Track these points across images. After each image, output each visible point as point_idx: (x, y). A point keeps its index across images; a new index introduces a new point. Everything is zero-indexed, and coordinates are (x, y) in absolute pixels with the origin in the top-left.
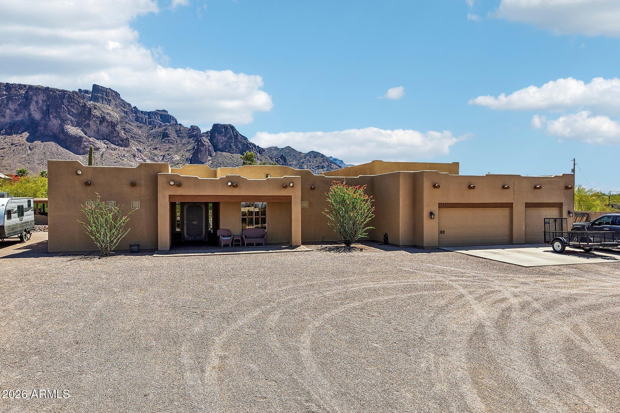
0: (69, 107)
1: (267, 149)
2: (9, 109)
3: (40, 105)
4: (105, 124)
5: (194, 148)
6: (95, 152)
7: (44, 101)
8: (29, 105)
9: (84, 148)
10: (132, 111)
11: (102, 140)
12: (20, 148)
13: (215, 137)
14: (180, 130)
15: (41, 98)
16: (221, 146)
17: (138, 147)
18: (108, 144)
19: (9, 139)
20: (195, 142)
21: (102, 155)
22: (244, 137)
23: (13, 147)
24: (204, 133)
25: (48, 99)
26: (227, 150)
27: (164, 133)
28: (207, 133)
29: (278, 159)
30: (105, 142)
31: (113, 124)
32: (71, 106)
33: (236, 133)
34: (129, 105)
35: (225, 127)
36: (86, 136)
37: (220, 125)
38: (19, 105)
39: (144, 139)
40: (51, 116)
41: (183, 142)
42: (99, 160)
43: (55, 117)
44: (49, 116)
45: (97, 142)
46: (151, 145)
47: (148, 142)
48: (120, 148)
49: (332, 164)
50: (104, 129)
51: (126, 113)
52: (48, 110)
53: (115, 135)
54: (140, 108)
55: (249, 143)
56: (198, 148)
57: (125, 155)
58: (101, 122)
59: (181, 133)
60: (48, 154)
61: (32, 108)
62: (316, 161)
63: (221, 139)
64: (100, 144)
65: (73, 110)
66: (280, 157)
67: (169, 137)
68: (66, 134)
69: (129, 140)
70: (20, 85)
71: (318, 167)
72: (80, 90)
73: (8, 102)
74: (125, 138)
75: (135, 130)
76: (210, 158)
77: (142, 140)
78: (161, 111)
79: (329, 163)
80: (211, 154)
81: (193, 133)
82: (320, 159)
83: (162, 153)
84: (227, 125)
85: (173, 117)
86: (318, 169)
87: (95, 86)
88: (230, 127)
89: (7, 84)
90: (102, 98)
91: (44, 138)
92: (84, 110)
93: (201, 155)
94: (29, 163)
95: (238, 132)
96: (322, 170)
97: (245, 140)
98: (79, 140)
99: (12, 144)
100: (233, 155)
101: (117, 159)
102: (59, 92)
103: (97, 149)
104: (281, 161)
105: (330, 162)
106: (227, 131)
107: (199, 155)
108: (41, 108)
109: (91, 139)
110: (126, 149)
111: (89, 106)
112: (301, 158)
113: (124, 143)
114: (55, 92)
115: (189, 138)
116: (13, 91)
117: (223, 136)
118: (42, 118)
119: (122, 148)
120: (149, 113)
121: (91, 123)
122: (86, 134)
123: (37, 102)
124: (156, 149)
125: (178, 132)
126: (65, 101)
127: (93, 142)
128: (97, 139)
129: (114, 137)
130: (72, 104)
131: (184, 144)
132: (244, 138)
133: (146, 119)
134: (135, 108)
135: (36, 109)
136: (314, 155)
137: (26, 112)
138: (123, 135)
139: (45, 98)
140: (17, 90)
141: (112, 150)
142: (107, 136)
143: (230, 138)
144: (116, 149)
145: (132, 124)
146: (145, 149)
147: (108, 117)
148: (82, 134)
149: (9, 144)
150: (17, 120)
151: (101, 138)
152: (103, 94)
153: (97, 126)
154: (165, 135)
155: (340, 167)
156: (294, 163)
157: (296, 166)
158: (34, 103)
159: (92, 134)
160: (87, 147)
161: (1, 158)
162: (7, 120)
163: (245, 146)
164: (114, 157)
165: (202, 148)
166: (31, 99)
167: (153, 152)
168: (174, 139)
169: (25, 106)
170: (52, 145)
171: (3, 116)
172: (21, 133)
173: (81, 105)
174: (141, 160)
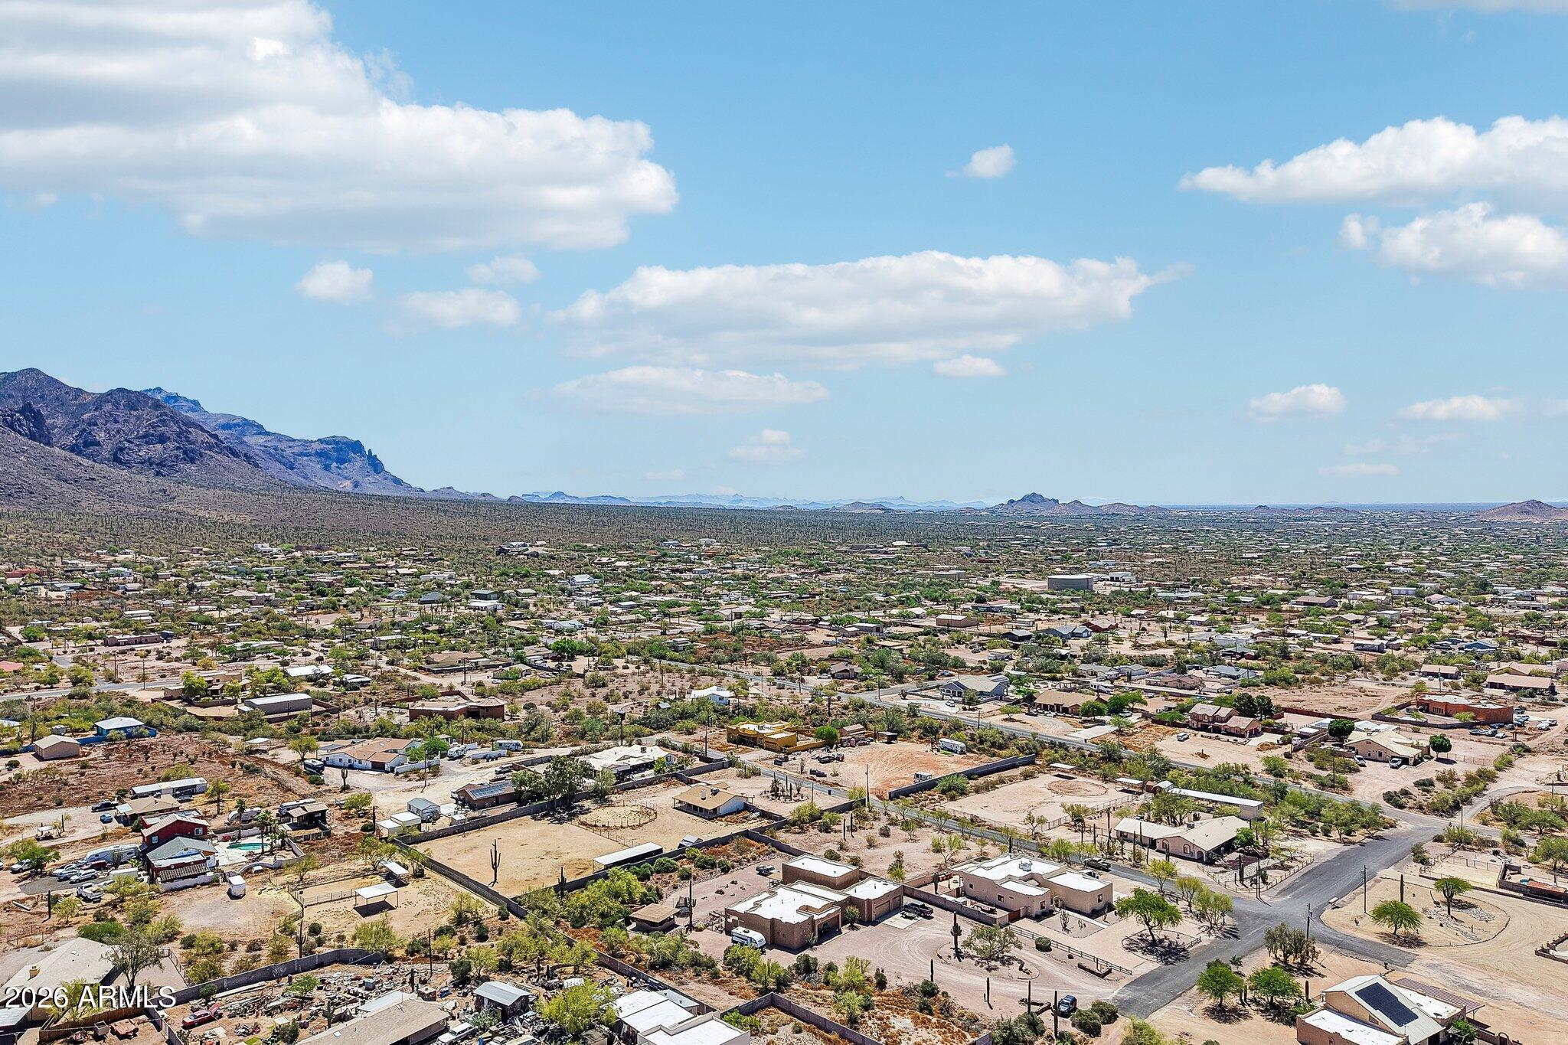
29: (12, 416)
49: (191, 430)
62: (138, 418)
66: (22, 412)
71: (147, 439)
79: (180, 428)
86: (147, 443)
96: (159, 447)
104: (24, 422)
105: (184, 424)
112: (83, 407)
136: (129, 399)
155: (216, 437)
156: (59, 423)
157: (67, 431)
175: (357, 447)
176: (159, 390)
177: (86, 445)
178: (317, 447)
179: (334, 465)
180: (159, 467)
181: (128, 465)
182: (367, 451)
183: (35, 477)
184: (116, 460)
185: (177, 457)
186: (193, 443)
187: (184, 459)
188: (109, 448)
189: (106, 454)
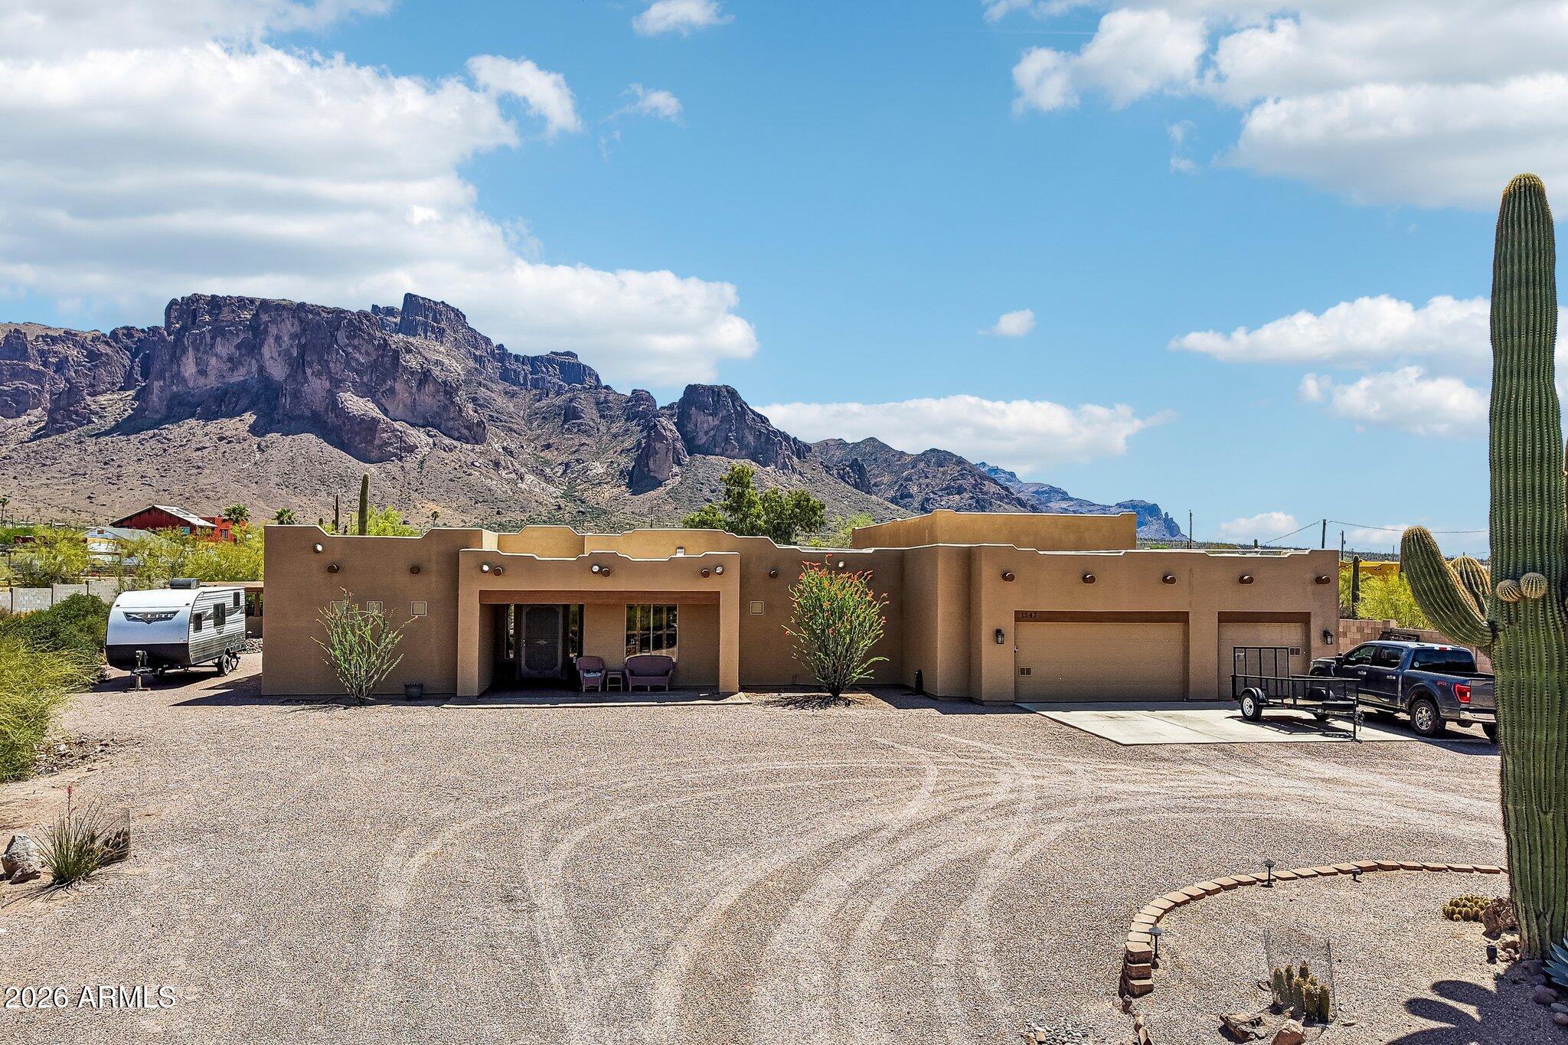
0: (350, 350)
1: (818, 444)
2: (216, 355)
3: (284, 346)
4: (429, 388)
5: (640, 444)
6: (406, 456)
7: (293, 336)
8: (261, 345)
9: (380, 447)
10: (494, 356)
11: (423, 427)
12: (238, 447)
13: (689, 417)
14: (606, 401)
15: (289, 327)
16: (702, 440)
17: (505, 444)
18: (436, 436)
19: (212, 427)
20: (641, 431)
21: (422, 462)
22: (759, 416)
23: (223, 446)
24: (664, 408)
25: (304, 331)
26: (717, 450)
27: (568, 409)
28: (671, 407)
29: (843, 469)
30: (429, 431)
31: (448, 388)
32: (355, 347)
33: (741, 406)
34: (487, 341)
35: (714, 391)
36: (385, 418)
37: (704, 387)
38: (238, 347)
39: (519, 424)
40: (309, 371)
41: (614, 430)
42: (414, 474)
43: (318, 375)
44: (304, 372)
45: (412, 431)
46: (539, 436)
47: (530, 429)
48: (464, 445)
49: (986, 482)
50: (428, 400)
51: (478, 359)
52: (302, 355)
53: (452, 415)
54: (512, 349)
55: (773, 432)
56: (648, 445)
57: (476, 464)
58: (421, 384)
59: (610, 408)
60: (301, 460)
61: (266, 352)
62: (943, 474)
63: (705, 423)
64: (418, 437)
65: (357, 356)
66: (851, 466)
67: (580, 418)
68: (341, 413)
69: (485, 426)
70: (241, 299)
71: (948, 490)
72: (375, 307)
73: (213, 338)
74: (475, 421)
75: (500, 401)
76: (676, 469)
77: (515, 426)
78: (563, 354)
79: (976, 480)
80: (679, 459)
81: (639, 408)
82: (953, 470)
83: (564, 458)
84: (719, 388)
85: (590, 368)
86: (948, 494)
87: (409, 298)
88: (728, 391)
89: (213, 297)
90: (425, 325)
91: (291, 425)
92: (382, 356)
93: (655, 462)
94: (256, 483)
95: (746, 404)
96: (957, 496)
97: (764, 422)
98: (370, 426)
99: (221, 439)
100: (733, 461)
101: (455, 472)
102: (328, 313)
103: (412, 449)
104: (852, 474)
105: (980, 478)
106: (718, 401)
107: (651, 463)
108: (287, 353)
109: (397, 425)
110: (477, 448)
111: (393, 347)
112: (904, 467)
113: (474, 434)
114: (320, 315)
115: (626, 420)
116: (226, 315)
117: (711, 415)
118: (288, 376)
119: (469, 446)
120: (533, 361)
121: (399, 386)
122: (385, 412)
123: (278, 338)
124: (548, 446)
125: (602, 406)
126: (341, 335)
127: (401, 432)
128: (412, 425)
129: (449, 419)
130: (356, 342)
131: (615, 436)
132: (761, 419)
133: (526, 374)
134: (501, 347)
135: (276, 355)
136: (938, 458)
137: (254, 361)
138: (472, 413)
139: (297, 329)
140: (233, 312)
141: (445, 451)
142: (433, 417)
143: (726, 419)
144: (455, 447)
145: (494, 386)
146: (522, 447)
147: (436, 371)
148: (376, 412)
149: (215, 438)
150: (232, 381)
151: (421, 422)
152: (426, 317)
153: (411, 394)
154: (570, 414)
155: (1006, 489)
156: (884, 480)
157: (890, 486)
158: (271, 340)
159: (400, 412)
160: (386, 444)
161: (195, 471)
162: (212, 382)
163: (763, 439)
164: (448, 468)
165: (658, 445)
166: (266, 331)
167: (542, 455)
168: (591, 423)
169: (252, 348)
170: (310, 441)
171: (203, 373)
172: (240, 415)
173: (376, 343)
174: (513, 476)
175: (1153, 510)
177: (902, 497)
182: (1164, 514)
184: (924, 509)
185: (970, 505)
186: (986, 494)
187: (976, 507)
188: (919, 499)
189: (916, 505)
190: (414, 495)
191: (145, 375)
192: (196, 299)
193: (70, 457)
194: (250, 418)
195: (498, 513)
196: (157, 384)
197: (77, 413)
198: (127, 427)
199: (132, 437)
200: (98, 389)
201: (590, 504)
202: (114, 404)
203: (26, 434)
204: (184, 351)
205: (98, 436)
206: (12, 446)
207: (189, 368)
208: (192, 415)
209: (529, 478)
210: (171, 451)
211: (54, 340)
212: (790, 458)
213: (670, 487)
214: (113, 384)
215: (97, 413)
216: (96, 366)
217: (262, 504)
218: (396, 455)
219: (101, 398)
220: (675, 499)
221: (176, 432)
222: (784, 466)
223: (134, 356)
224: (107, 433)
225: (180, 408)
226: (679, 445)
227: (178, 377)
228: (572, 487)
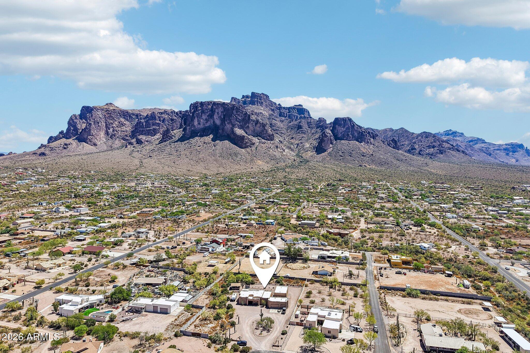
0: (237, 116)
1: (383, 130)
2: (202, 119)
3: (220, 115)
4: (258, 125)
5: (320, 137)
6: (252, 146)
7: (222, 112)
8: (214, 115)
9: (245, 144)
10: (277, 109)
11: (257, 137)
12: (209, 145)
13: (336, 128)
14: (310, 122)
15: (220, 110)
16: (340, 135)
17: (280, 140)
18: (260, 139)
19: (203, 139)
20: (321, 133)
21: (256, 148)
22: (359, 126)
23: (205, 145)
24: (328, 124)
25: (224, 110)
26: (345, 138)
27: (298, 125)
28: (331, 123)
29: (389, 142)
31: (263, 125)
32: (238, 115)
33: (353, 124)
34: (275, 104)
35: (344, 120)
36: (246, 135)
37: (340, 118)
38: (208, 116)
39: (284, 131)
40: (226, 122)
41: (312, 132)
42: (254, 151)
43: (228, 123)
45: (254, 138)
46: (290, 135)
47: (287, 132)
48: (268, 142)
49: (444, 143)
50: (258, 129)
51: (273, 110)
52: (224, 118)
54: (283, 106)
55: (364, 131)
56: (322, 139)
57: (271, 147)
58: (256, 124)
59: (311, 124)
60: (225, 149)
61: (215, 117)
62: (428, 141)
63: (341, 130)
64: (255, 140)
65: (239, 117)
66: (392, 141)
67: (302, 128)
68: (234, 134)
69: (274, 135)
70: (208, 102)
71: (429, 147)
72: (243, 96)
73: (202, 114)
74: (271, 134)
75: (279, 124)
76: (331, 146)
77: (283, 132)
78: (298, 106)
79: (440, 143)
80: (332, 142)
81: (321, 124)
82: (431, 139)
83: (297, 142)
84: (346, 118)
85: (306, 109)
87: (253, 93)
88: (348, 119)
89: (201, 102)
90: (257, 101)
91: (222, 138)
92: (245, 117)
93: (324, 144)
94: (213, 156)
95: (354, 122)
96: (432, 149)
97: (360, 128)
98: (242, 138)
99: (204, 143)
100: (350, 142)
101: (265, 151)
103: (254, 144)
105: (442, 142)
106: (345, 122)
107: (323, 144)
108: (220, 117)
109: (250, 137)
110: (272, 142)
111: (248, 113)
112: (413, 138)
113: (271, 138)
114: (228, 106)
115: (316, 128)
116: (205, 107)
117: (342, 127)
118: (221, 124)
119: (269, 142)
120: (289, 108)
121: (250, 125)
122: (247, 133)
123: (218, 113)
124: (293, 138)
125: (309, 124)
126: (234, 112)
127: (251, 139)
128: (254, 136)
129: (264, 134)
130: (238, 113)
131: (313, 134)
133: (287, 113)
134: (279, 105)
135: (217, 118)
136: (426, 135)
137: (212, 120)
138: (270, 132)
139: (222, 110)
140: (206, 106)
141: (263, 144)
142: (260, 134)
143: (348, 128)
144: (266, 142)
145: (277, 119)
146: (285, 139)
147: (260, 119)
148: (244, 134)
150: (206, 126)
151: (256, 135)
152: (258, 99)
153: (253, 127)
154: (299, 127)
155: (452, 145)
156: (406, 143)
157: (407, 146)
158: (216, 114)
159: (250, 133)
160: (247, 143)
161: (198, 153)
162: (202, 126)
163: (360, 134)
164: (264, 149)
165: (325, 139)
166: (215, 111)
167: (290, 141)
168: (306, 130)
169: (211, 116)
170: (227, 143)
171: (199, 124)
172: (209, 135)
173: (244, 113)
174: (282, 150)
175: (521, 146)
176: (451, 130)
177: (412, 149)
178: (504, 147)
179: (511, 153)
180: (431, 156)
181: (422, 155)
182: (525, 147)
183: (391, 159)
184: (420, 154)
185: (437, 152)
186: (444, 148)
187: (439, 153)
188: (418, 150)
189: (417, 152)
190: (255, 158)
191: (185, 124)
192: (197, 103)
193: (168, 149)
194: (211, 136)
195: (277, 163)
196: (188, 128)
197: (169, 136)
198: (182, 139)
199: (182, 143)
200: (174, 129)
201: (304, 158)
202: (177, 133)
203: (157, 142)
204: (195, 118)
205: (175, 142)
206: (154, 146)
207: (196, 123)
208: (197, 136)
209: (286, 150)
210: (192, 147)
211: (162, 113)
212: (370, 140)
213: (329, 152)
214: (177, 127)
215: (174, 136)
216: (173, 123)
217: (215, 162)
218: (249, 146)
219: (174, 131)
220: (330, 156)
221: (193, 141)
222: (368, 142)
223: (182, 119)
224: (177, 142)
225: (194, 134)
226: (332, 138)
227: (193, 125)
228: (299, 152)
